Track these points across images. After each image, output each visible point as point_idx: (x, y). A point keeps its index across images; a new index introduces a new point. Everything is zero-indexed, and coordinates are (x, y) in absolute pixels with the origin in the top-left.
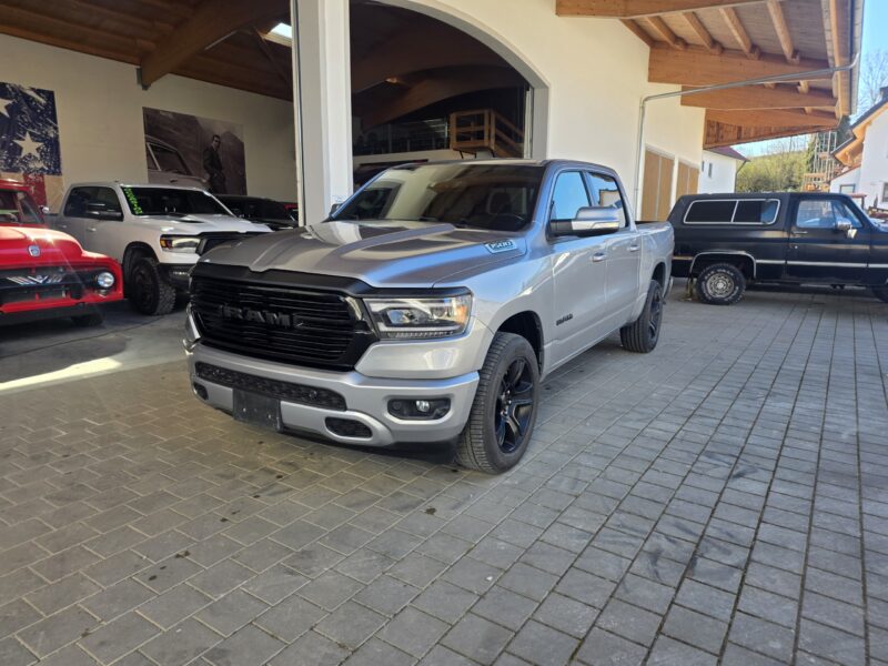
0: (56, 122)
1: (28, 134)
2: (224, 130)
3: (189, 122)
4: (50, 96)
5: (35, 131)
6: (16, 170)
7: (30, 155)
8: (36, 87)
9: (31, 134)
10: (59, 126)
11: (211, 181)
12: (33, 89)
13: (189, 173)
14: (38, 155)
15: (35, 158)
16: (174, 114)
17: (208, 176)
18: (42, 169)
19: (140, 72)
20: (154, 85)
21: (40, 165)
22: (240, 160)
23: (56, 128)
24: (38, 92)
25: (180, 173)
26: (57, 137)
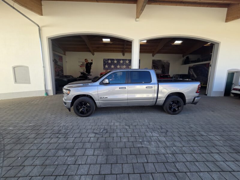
2: (166, 61)
3: (160, 61)
4: (139, 60)
11: (162, 70)
13: (158, 69)
16: (157, 60)
17: (162, 69)
19: (153, 55)
20: (155, 56)
22: (169, 66)
25: (157, 69)
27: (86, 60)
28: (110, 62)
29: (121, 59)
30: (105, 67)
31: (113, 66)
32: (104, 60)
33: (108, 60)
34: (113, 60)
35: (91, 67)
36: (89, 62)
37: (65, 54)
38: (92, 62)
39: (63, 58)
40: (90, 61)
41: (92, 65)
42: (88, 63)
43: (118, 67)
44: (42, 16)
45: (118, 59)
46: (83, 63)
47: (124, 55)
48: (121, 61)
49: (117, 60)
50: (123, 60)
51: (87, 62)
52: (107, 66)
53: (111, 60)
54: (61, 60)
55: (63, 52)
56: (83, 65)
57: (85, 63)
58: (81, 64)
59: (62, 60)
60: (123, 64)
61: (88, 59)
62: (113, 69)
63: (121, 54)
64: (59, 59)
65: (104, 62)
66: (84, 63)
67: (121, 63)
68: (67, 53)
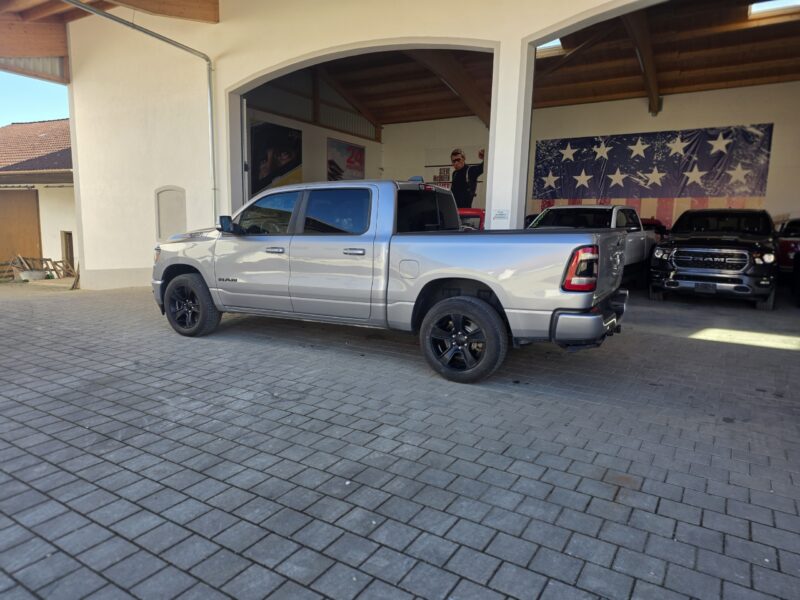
0: (769, 149)
1: (739, 166)
4: (769, 129)
5: (748, 161)
6: (724, 195)
7: (737, 182)
8: (757, 123)
9: (743, 164)
10: (772, 153)
12: (753, 126)
14: (744, 181)
15: (741, 183)
18: (746, 192)
21: (743, 189)
23: (768, 156)
24: (758, 127)
26: (768, 162)
27: (455, 153)
28: (568, 153)
29: (637, 135)
30: (544, 182)
31: (583, 179)
32: (538, 149)
33: (563, 143)
34: (591, 142)
35: (474, 189)
36: (468, 162)
37: (378, 139)
38: (480, 161)
39: (367, 152)
40: (472, 160)
41: (479, 179)
42: (466, 166)
43: (617, 178)
44: (218, 25)
45: (619, 138)
46: (444, 170)
47: (655, 108)
48: (634, 144)
49: (609, 140)
50: (648, 137)
51: (461, 166)
52: (550, 180)
53: (576, 143)
54: (357, 164)
55: (370, 130)
56: (441, 178)
57: (452, 170)
58: (435, 178)
59: (362, 162)
60: (646, 164)
61: (465, 152)
62: (582, 192)
63: (640, 105)
64: (349, 161)
65: (537, 159)
66: (448, 170)
67: (638, 156)
68: (388, 130)
